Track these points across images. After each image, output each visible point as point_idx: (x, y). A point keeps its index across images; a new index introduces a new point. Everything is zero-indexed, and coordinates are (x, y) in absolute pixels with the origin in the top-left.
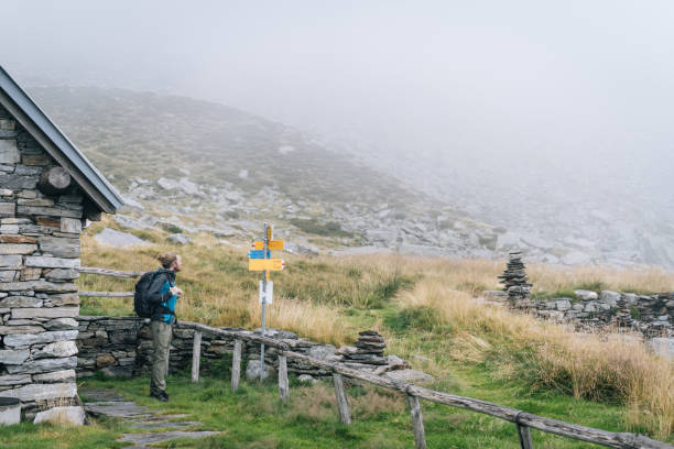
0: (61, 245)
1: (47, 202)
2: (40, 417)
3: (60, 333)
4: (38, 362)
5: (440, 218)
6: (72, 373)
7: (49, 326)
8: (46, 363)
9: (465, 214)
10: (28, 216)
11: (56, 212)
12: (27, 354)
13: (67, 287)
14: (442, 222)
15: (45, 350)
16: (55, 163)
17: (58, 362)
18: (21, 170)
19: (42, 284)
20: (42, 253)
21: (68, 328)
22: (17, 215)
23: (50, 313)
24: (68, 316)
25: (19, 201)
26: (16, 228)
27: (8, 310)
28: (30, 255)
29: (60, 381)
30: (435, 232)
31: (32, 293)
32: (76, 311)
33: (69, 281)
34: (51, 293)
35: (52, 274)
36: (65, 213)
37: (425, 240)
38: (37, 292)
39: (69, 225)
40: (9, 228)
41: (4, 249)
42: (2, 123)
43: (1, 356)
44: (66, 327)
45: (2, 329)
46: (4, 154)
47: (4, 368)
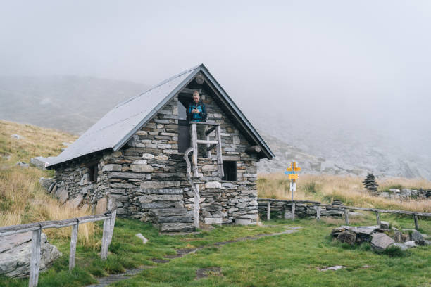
0: (252, 170)
1: (248, 156)
3: (253, 198)
4: (248, 208)
5: (287, 153)
6: (257, 211)
7: (250, 196)
8: (250, 208)
9: (300, 150)
10: (243, 161)
11: (250, 159)
12: (245, 205)
14: (288, 155)
15: (250, 203)
16: (256, 144)
17: (253, 208)
18: (241, 146)
19: (248, 183)
20: (247, 172)
22: (241, 161)
23: (250, 192)
24: (255, 193)
25: (241, 156)
26: (241, 164)
27: (240, 191)
28: (244, 173)
29: (254, 214)
30: (285, 161)
32: (257, 191)
33: (254, 181)
34: (251, 185)
35: (249, 179)
36: (252, 159)
37: (279, 166)
38: (247, 185)
39: (254, 163)
40: (239, 164)
41: (238, 171)
42: (236, 131)
43: (239, 205)
44: (254, 196)
45: (239, 197)
46: (236, 141)
47: (239, 209)
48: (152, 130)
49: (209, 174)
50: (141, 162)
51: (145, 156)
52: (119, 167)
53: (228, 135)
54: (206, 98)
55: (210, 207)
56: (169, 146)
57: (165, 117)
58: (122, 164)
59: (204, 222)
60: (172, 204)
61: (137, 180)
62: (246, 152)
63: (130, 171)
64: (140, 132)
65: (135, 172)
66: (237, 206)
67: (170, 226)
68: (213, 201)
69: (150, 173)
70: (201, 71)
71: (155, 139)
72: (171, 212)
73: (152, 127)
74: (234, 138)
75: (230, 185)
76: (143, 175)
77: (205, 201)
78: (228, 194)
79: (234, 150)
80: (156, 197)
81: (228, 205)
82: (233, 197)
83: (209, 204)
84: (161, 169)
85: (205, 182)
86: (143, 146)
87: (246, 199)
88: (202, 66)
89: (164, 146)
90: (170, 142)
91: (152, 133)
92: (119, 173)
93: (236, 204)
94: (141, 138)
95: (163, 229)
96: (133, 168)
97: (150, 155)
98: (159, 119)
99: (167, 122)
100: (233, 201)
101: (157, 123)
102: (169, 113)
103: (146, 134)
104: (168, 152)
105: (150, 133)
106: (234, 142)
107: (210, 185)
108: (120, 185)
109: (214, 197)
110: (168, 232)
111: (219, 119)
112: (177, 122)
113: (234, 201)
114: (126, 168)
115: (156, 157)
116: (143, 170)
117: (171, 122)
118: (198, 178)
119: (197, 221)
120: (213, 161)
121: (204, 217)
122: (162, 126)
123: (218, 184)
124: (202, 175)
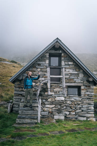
0: (91, 90)
1: (88, 83)
2: (89, 119)
3: (91, 105)
4: (88, 110)
6: (93, 112)
7: (89, 104)
8: (89, 110)
10: (85, 86)
11: (90, 85)
12: (86, 109)
13: (92, 98)
15: (89, 108)
16: (90, 77)
17: (91, 110)
18: (84, 78)
19: (88, 97)
20: (88, 92)
21: (92, 104)
22: (84, 86)
23: (89, 102)
24: (92, 103)
25: (84, 83)
26: (84, 87)
27: (83, 101)
28: (86, 92)
29: (92, 114)
31: (86, 98)
32: (93, 102)
33: (92, 96)
34: (89, 99)
35: (89, 95)
36: (91, 85)
38: (87, 98)
39: (92, 87)
40: (82, 88)
41: (82, 91)
42: (81, 70)
43: (82, 109)
45: (82, 104)
46: (81, 76)
47: (82, 111)
48: (35, 71)
49: (58, 93)
53: (77, 72)
54: (64, 55)
55: (57, 110)
57: (42, 65)
58: (19, 88)
59: (53, 118)
62: (87, 81)
66: (81, 109)
67: (21, 121)
68: (59, 107)
70: (57, 41)
71: (36, 75)
72: (28, 113)
73: (34, 70)
74: (80, 74)
75: (78, 98)
77: (55, 107)
78: (76, 103)
79: (80, 80)
81: (76, 108)
82: (79, 104)
83: (57, 108)
85: (55, 97)
87: (86, 106)
88: (57, 38)
89: (41, 79)
90: (44, 77)
92: (18, 92)
93: (80, 108)
98: (39, 66)
99: (42, 67)
100: (78, 107)
101: (37, 68)
102: (44, 63)
105: (34, 73)
106: (80, 76)
107: (58, 99)
108: (17, 97)
109: (60, 105)
111: (72, 65)
113: (80, 106)
114: (21, 89)
115: (36, 84)
117: (44, 67)
118: (51, 95)
119: (39, 118)
120: (60, 86)
121: (54, 115)
122: (40, 69)
123: (63, 99)
124: (53, 93)
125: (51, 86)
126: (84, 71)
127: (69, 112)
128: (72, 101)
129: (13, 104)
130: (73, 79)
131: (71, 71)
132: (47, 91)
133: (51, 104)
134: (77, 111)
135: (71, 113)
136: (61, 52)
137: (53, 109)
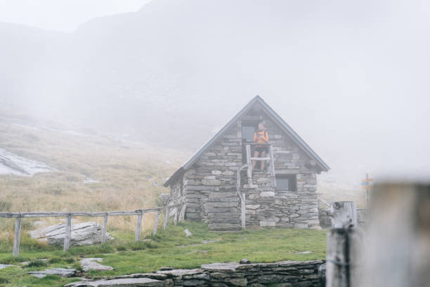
0: (312, 181)
1: (308, 170)
3: (314, 206)
4: (309, 214)
6: (317, 217)
7: (311, 204)
8: (311, 214)
10: (303, 174)
11: (310, 172)
12: (305, 212)
15: (310, 211)
16: (311, 159)
17: (314, 214)
18: (300, 161)
19: (308, 192)
20: (307, 183)
22: (301, 174)
23: (311, 200)
25: (301, 170)
26: (301, 177)
27: (300, 199)
28: (304, 184)
29: (315, 219)
31: (306, 195)
33: (314, 191)
34: (311, 195)
35: (310, 189)
36: (312, 172)
39: (314, 175)
40: (299, 177)
41: (298, 183)
42: (295, 148)
44: (315, 204)
45: (299, 205)
46: (296, 157)
47: (300, 215)
48: (219, 151)
49: (263, 185)
50: (210, 177)
51: (213, 172)
52: (192, 182)
53: (288, 152)
55: (264, 212)
56: (234, 164)
57: (230, 140)
58: (195, 180)
59: (259, 225)
60: (228, 209)
61: (207, 192)
62: (306, 166)
63: (202, 185)
64: (210, 154)
65: (205, 186)
66: (298, 212)
67: (218, 226)
68: (267, 208)
69: (219, 186)
70: (257, 101)
71: (222, 158)
72: (225, 215)
73: (219, 149)
74: (294, 155)
75: (291, 195)
76: (212, 188)
77: (260, 208)
78: (289, 203)
79: (293, 165)
80: (216, 204)
81: (289, 212)
82: (294, 205)
83: (263, 210)
84: (227, 183)
85: (260, 192)
86: (213, 164)
87: (306, 207)
88: (258, 97)
89: (230, 164)
90: (235, 160)
91: (219, 154)
92: (193, 187)
93: (297, 210)
94: (211, 158)
95: (212, 228)
96: (204, 182)
97: (218, 172)
98: (225, 142)
99: (231, 144)
101: (223, 146)
102: (233, 137)
103: (215, 155)
104: (233, 168)
106: (294, 158)
107: (264, 194)
108: (193, 196)
109: (268, 204)
110: (217, 230)
111: (280, 139)
112: (241, 143)
113: (295, 208)
114: (198, 183)
115: (224, 173)
116: (212, 184)
117: (235, 144)
118: (254, 189)
119: (244, 223)
120: (267, 175)
121: (259, 221)
122: (227, 148)
123: (272, 194)
124: (256, 186)
125: (253, 175)
126: (300, 149)
127: (279, 217)
128: (282, 200)
129: (187, 207)
130: (283, 163)
131: (279, 151)
132: (247, 183)
133: (254, 204)
134: (291, 216)
135: (283, 219)
136: (261, 117)
137: (258, 211)
